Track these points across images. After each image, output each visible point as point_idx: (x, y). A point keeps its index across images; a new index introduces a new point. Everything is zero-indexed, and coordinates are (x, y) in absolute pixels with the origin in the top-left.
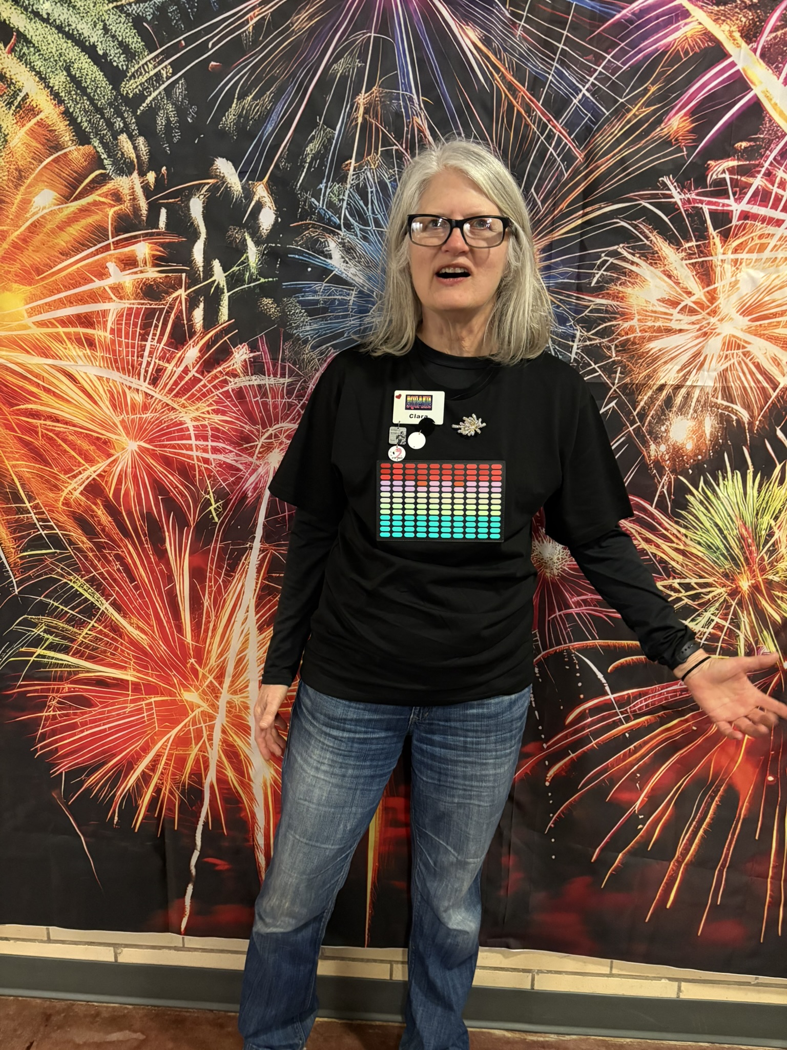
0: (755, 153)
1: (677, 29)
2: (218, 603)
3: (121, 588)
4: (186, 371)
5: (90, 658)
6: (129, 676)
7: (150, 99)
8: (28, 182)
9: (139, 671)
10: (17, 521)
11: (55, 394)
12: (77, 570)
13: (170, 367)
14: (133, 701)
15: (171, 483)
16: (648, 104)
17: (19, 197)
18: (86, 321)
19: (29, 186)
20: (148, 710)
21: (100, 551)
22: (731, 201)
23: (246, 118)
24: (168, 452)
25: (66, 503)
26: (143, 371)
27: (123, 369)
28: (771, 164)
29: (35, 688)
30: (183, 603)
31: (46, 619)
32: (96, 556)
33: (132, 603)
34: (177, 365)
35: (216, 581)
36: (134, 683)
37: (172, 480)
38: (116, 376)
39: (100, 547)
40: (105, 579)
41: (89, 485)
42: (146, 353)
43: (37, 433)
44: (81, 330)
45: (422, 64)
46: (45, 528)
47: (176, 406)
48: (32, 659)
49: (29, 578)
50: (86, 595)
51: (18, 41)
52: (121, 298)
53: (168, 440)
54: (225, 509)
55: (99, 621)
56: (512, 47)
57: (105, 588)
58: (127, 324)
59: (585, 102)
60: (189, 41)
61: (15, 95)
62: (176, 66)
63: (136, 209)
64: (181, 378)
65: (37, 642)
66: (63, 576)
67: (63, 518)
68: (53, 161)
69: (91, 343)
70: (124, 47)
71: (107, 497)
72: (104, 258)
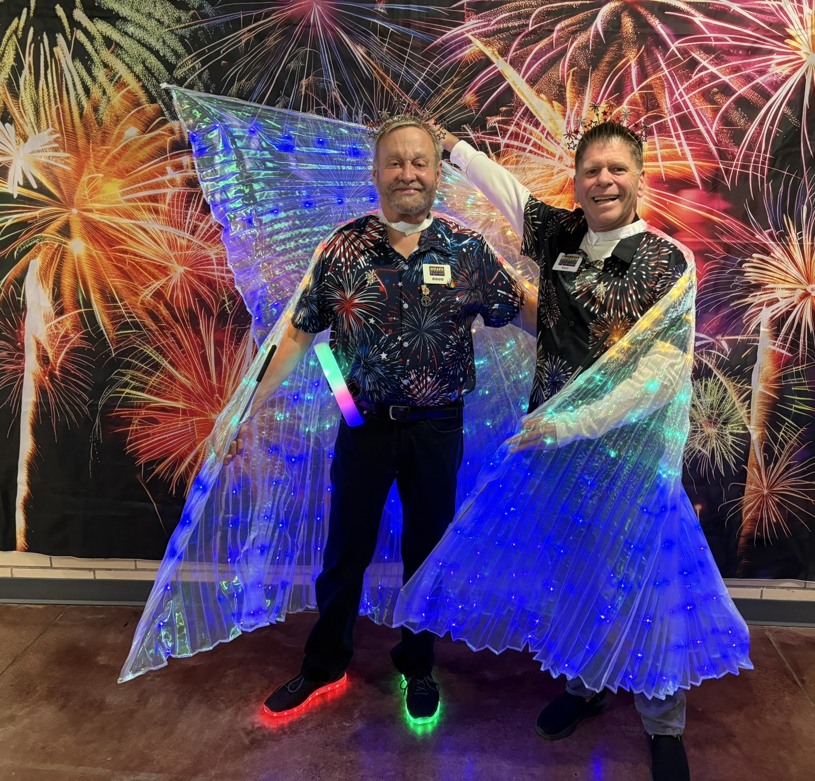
0: (510, 113)
1: (466, 49)
2: (231, 360)
3: (174, 352)
4: (211, 227)
5: (156, 395)
6: (180, 405)
7: (189, 80)
8: (122, 123)
9: (185, 402)
10: (114, 313)
11: (135, 240)
12: (149, 343)
13: (202, 225)
14: (182, 420)
15: (203, 291)
16: (454, 87)
17: (117, 131)
18: (154, 199)
19: (123, 125)
20: (191, 426)
21: (162, 331)
22: (499, 138)
23: (242, 90)
24: (201, 273)
25: (142, 303)
26: (186, 227)
27: (175, 226)
28: (518, 119)
29: (124, 413)
30: (211, 361)
31: (131, 372)
32: (159, 334)
33: (181, 361)
34: (206, 224)
35: (230, 348)
36: (182, 409)
37: (203, 289)
38: (172, 230)
39: (162, 328)
40: (165, 347)
41: (156, 292)
42: (188, 217)
43: (125, 262)
44: (151, 204)
45: (335, 64)
46: (130, 317)
47: (205, 247)
48: (123, 395)
49: (121, 347)
50: (154, 357)
51: (116, 47)
52: (174, 186)
53: (201, 266)
54: (234, 305)
55: (161, 372)
56: (382, 57)
57: (165, 353)
58: (178, 201)
59: (421, 85)
60: (210, 49)
61: (114, 76)
62: (203, 63)
63: (182, 138)
64: (208, 231)
65: (126, 385)
66: (140, 346)
67: (140, 312)
68: (137, 112)
69: (157, 211)
70: (175, 52)
71: (166, 299)
72: (164, 164)
